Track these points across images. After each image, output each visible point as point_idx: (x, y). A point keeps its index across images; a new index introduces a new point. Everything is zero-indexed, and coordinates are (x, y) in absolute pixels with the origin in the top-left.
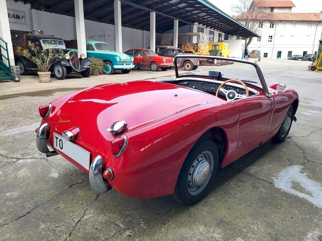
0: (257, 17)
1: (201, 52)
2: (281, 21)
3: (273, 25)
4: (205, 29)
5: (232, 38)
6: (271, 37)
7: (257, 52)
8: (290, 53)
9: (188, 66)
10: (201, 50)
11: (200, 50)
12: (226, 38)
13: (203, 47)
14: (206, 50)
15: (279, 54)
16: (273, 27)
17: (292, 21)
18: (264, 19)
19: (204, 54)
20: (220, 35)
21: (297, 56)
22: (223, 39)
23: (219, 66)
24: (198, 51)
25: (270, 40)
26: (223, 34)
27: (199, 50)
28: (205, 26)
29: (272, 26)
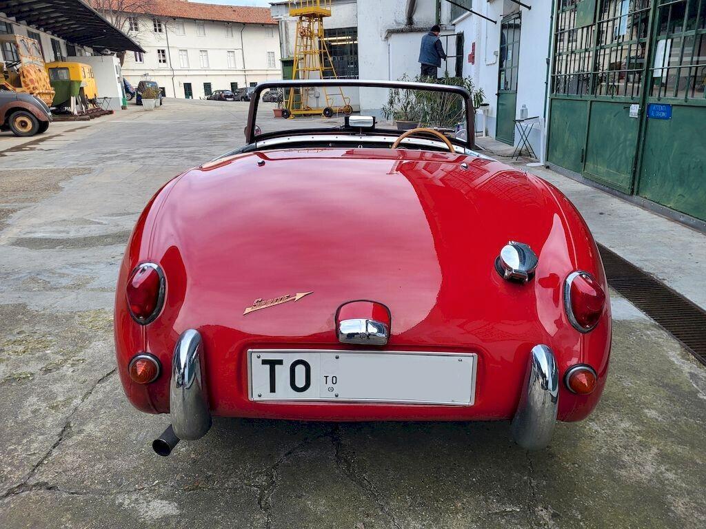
0: (123, 7)
1: (31, 86)
2: (174, 18)
3: (160, 25)
4: (15, 27)
5: (83, 51)
6: (163, 51)
7: (150, 86)
8: (207, 87)
9: (24, 124)
10: (32, 81)
11: (27, 80)
12: (71, 53)
13: (32, 72)
14: (42, 83)
15: (188, 89)
16: (160, 30)
17: (195, 20)
18: (139, 10)
19: (41, 91)
20: (55, 45)
21: (223, 91)
22: (64, 54)
23: (88, 120)
24: (23, 84)
25: (162, 59)
26: (62, 41)
27: (25, 82)
28: (13, 18)
29: (158, 28)
